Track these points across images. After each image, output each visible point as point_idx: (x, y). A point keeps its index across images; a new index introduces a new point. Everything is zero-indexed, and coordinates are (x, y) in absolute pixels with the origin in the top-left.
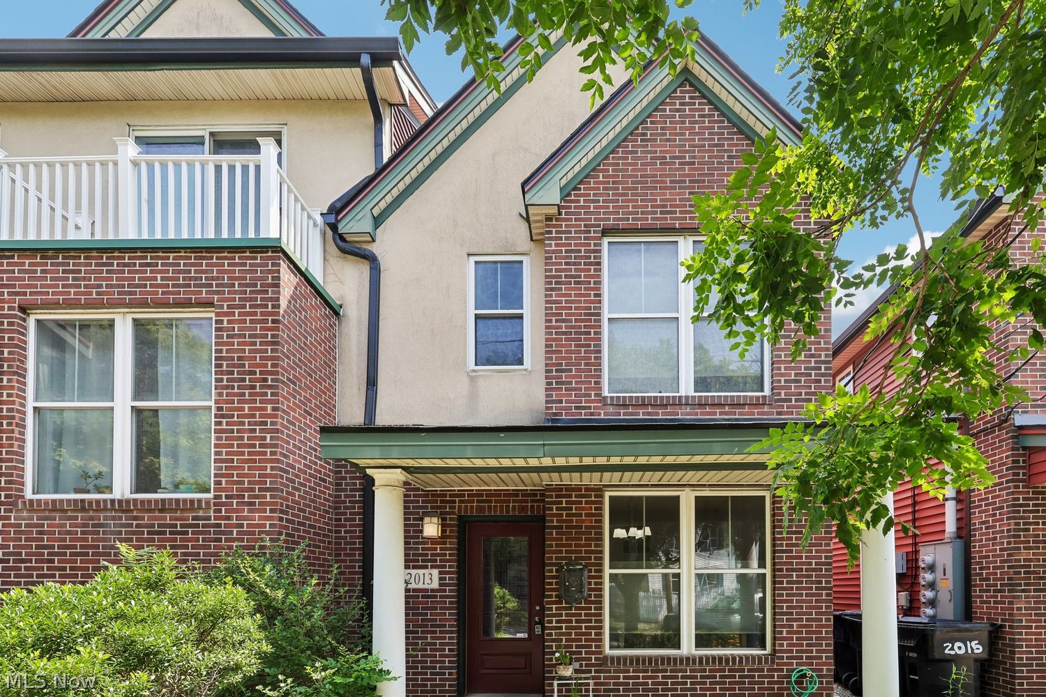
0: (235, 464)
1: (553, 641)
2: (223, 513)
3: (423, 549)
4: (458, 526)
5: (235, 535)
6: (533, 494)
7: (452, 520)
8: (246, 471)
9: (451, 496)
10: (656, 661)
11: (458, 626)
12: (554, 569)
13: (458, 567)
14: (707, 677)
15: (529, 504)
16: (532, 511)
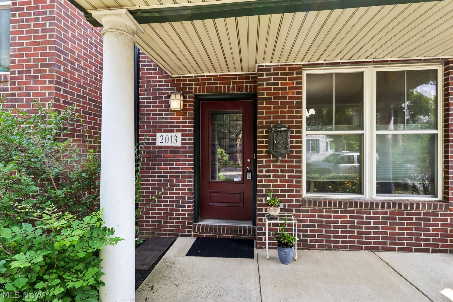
0: (25, 47)
1: (264, 186)
2: (17, 85)
3: (171, 118)
4: (195, 102)
5: (24, 102)
6: (247, 77)
7: (190, 98)
8: (32, 52)
9: (190, 80)
10: (345, 204)
11: (194, 172)
12: (264, 130)
13: (194, 131)
14: (388, 218)
15: (244, 85)
16: (246, 90)
